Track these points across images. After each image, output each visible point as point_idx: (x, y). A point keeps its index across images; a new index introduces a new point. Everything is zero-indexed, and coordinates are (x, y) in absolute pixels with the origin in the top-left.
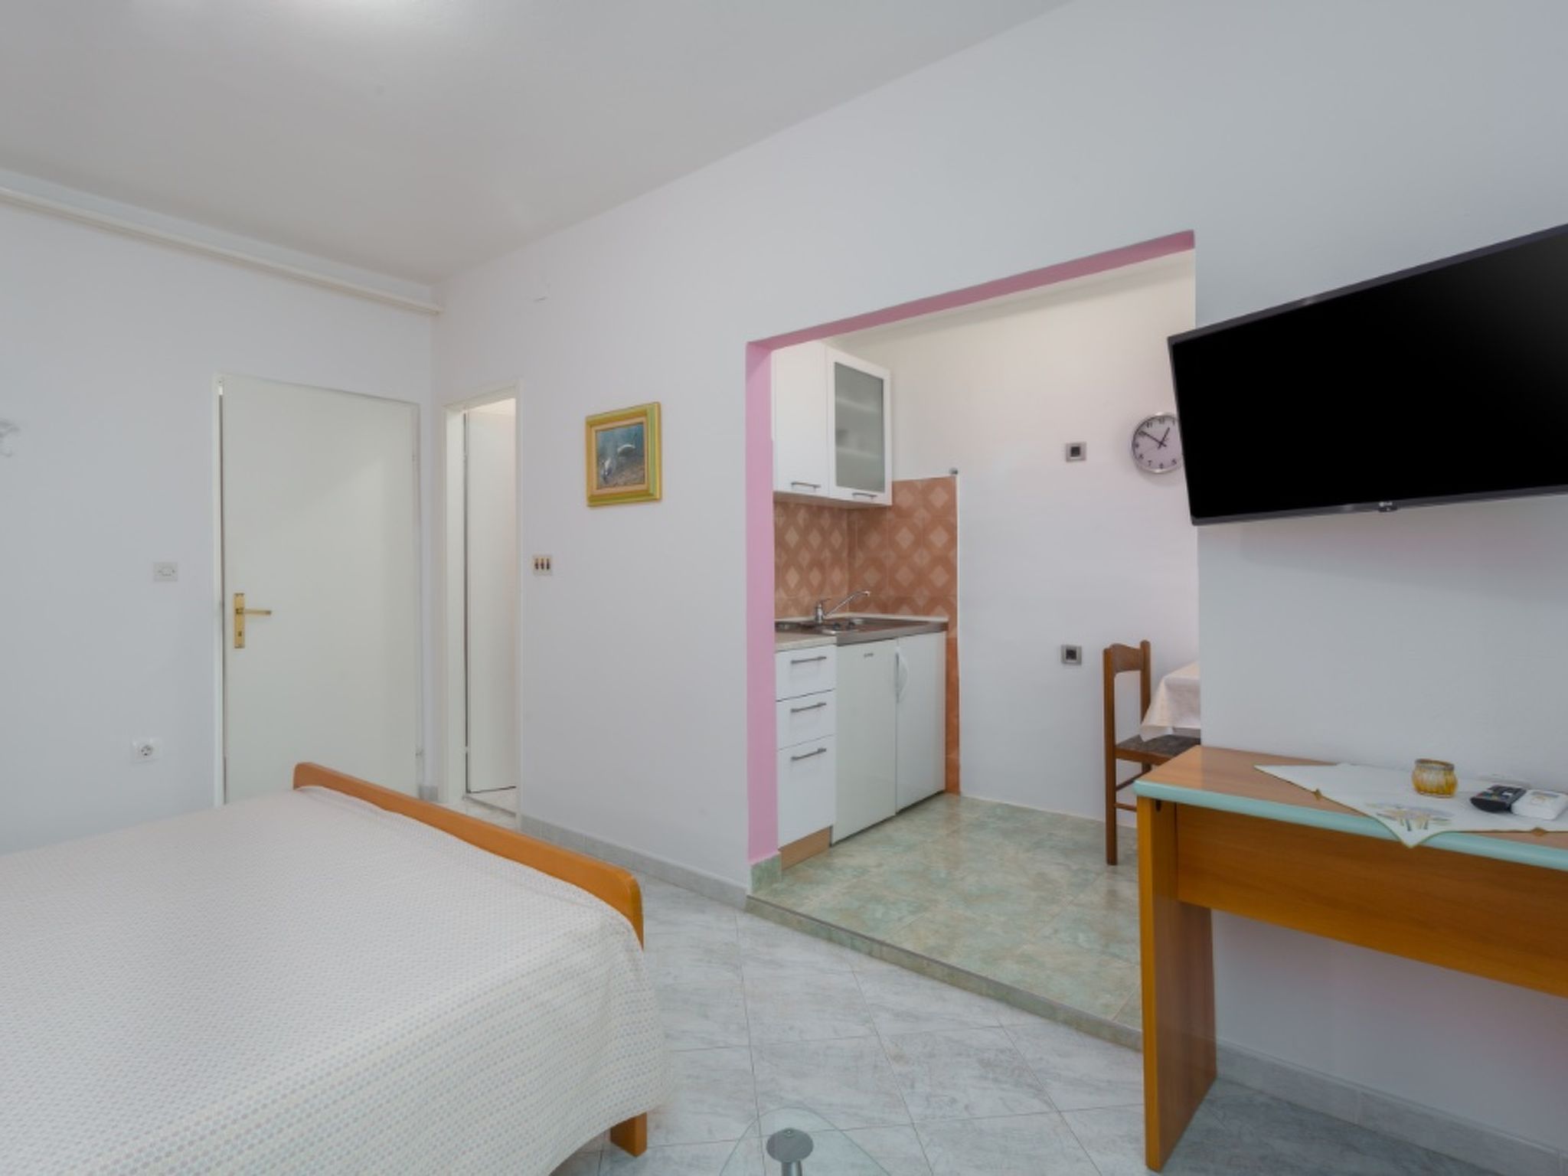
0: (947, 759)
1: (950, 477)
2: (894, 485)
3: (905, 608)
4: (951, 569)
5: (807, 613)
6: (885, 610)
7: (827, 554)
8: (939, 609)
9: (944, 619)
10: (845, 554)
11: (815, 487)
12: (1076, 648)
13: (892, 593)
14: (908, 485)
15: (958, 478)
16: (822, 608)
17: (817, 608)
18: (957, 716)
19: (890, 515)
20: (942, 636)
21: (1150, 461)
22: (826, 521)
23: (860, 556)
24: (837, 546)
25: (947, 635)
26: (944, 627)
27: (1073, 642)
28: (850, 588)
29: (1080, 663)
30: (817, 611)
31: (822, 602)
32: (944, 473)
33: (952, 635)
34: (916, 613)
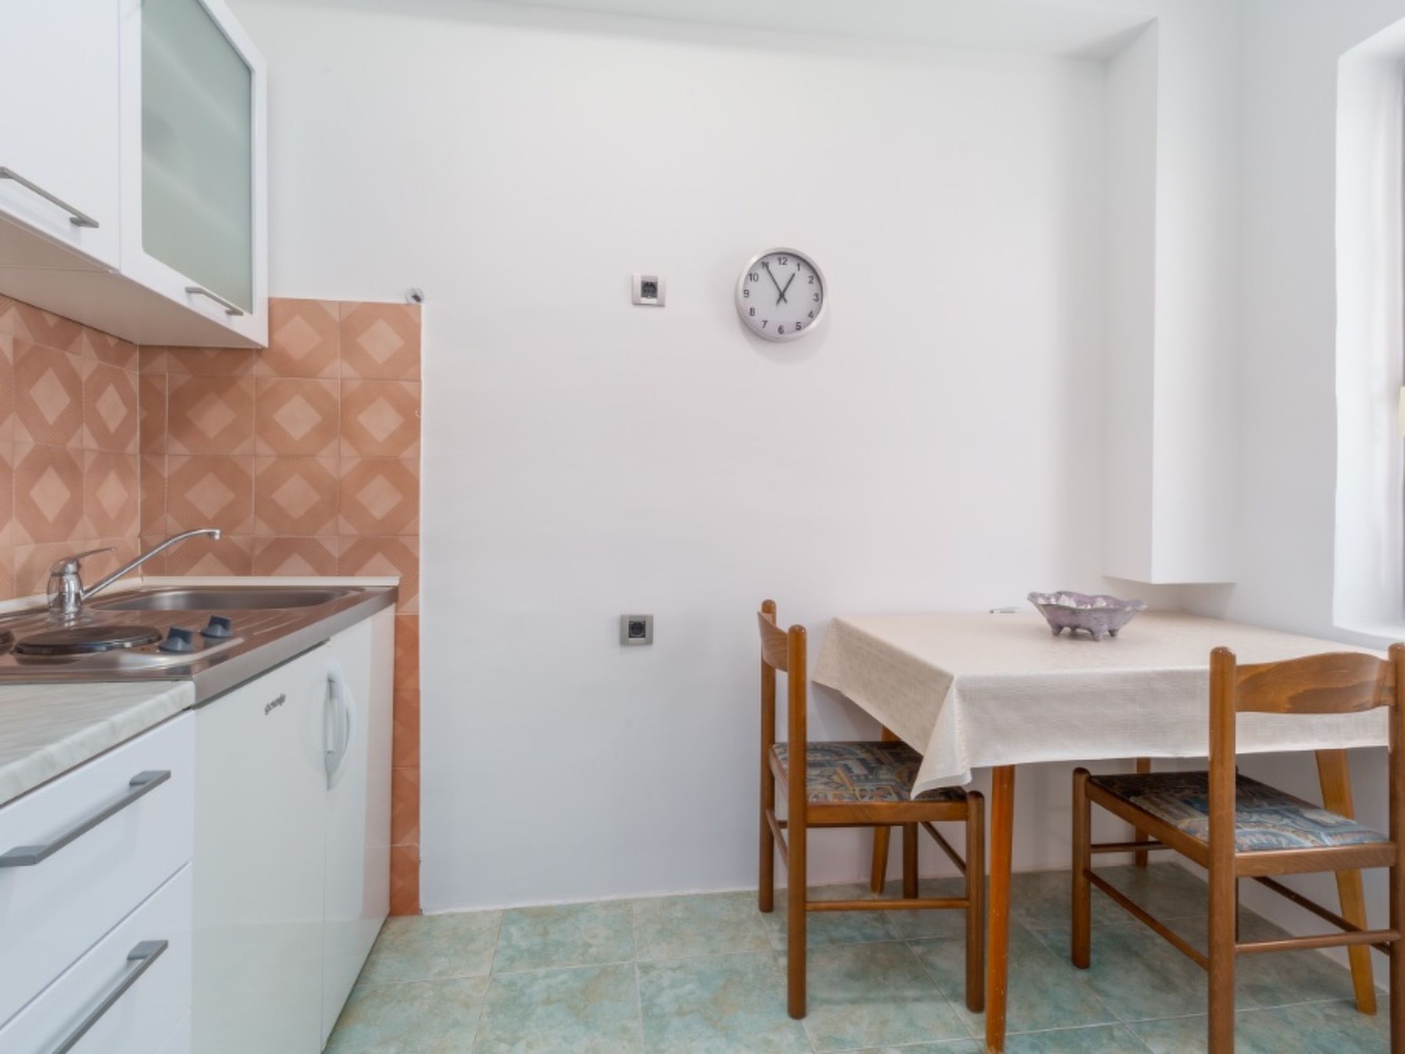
0: (393, 850)
1: (408, 305)
2: (273, 304)
3: (296, 560)
4: (408, 486)
5: (23, 590)
6: (245, 568)
7: (85, 440)
8: (378, 560)
9: (393, 581)
10: (134, 445)
11: (80, 221)
12: (644, 617)
13: (263, 530)
14: (310, 309)
15: (424, 306)
16: (76, 573)
17: (60, 575)
18: (416, 766)
19: (259, 368)
20: (388, 615)
21: (765, 322)
22: (84, 361)
23: (177, 452)
24: (113, 425)
25: (396, 611)
26: (392, 596)
27: (637, 609)
28: (147, 523)
29: (650, 642)
30: (61, 583)
31: (75, 560)
32: (397, 297)
33: (406, 610)
34: (322, 572)
